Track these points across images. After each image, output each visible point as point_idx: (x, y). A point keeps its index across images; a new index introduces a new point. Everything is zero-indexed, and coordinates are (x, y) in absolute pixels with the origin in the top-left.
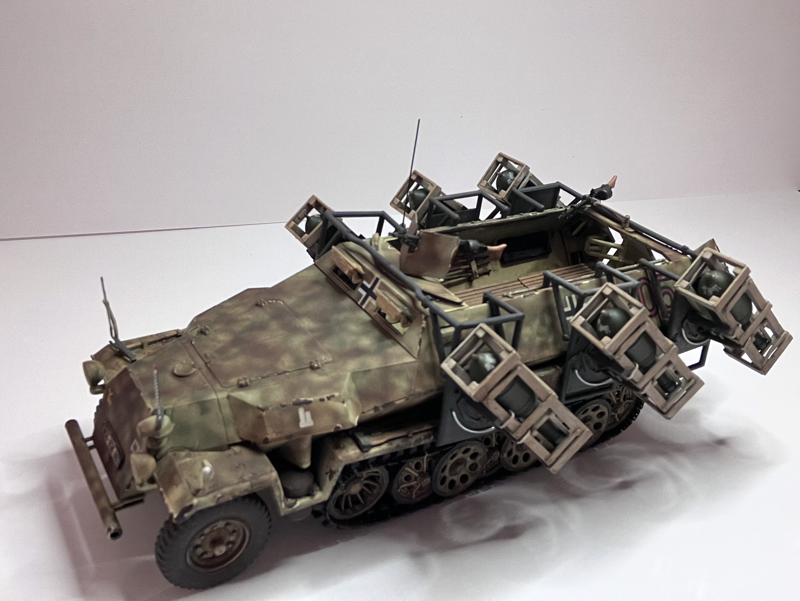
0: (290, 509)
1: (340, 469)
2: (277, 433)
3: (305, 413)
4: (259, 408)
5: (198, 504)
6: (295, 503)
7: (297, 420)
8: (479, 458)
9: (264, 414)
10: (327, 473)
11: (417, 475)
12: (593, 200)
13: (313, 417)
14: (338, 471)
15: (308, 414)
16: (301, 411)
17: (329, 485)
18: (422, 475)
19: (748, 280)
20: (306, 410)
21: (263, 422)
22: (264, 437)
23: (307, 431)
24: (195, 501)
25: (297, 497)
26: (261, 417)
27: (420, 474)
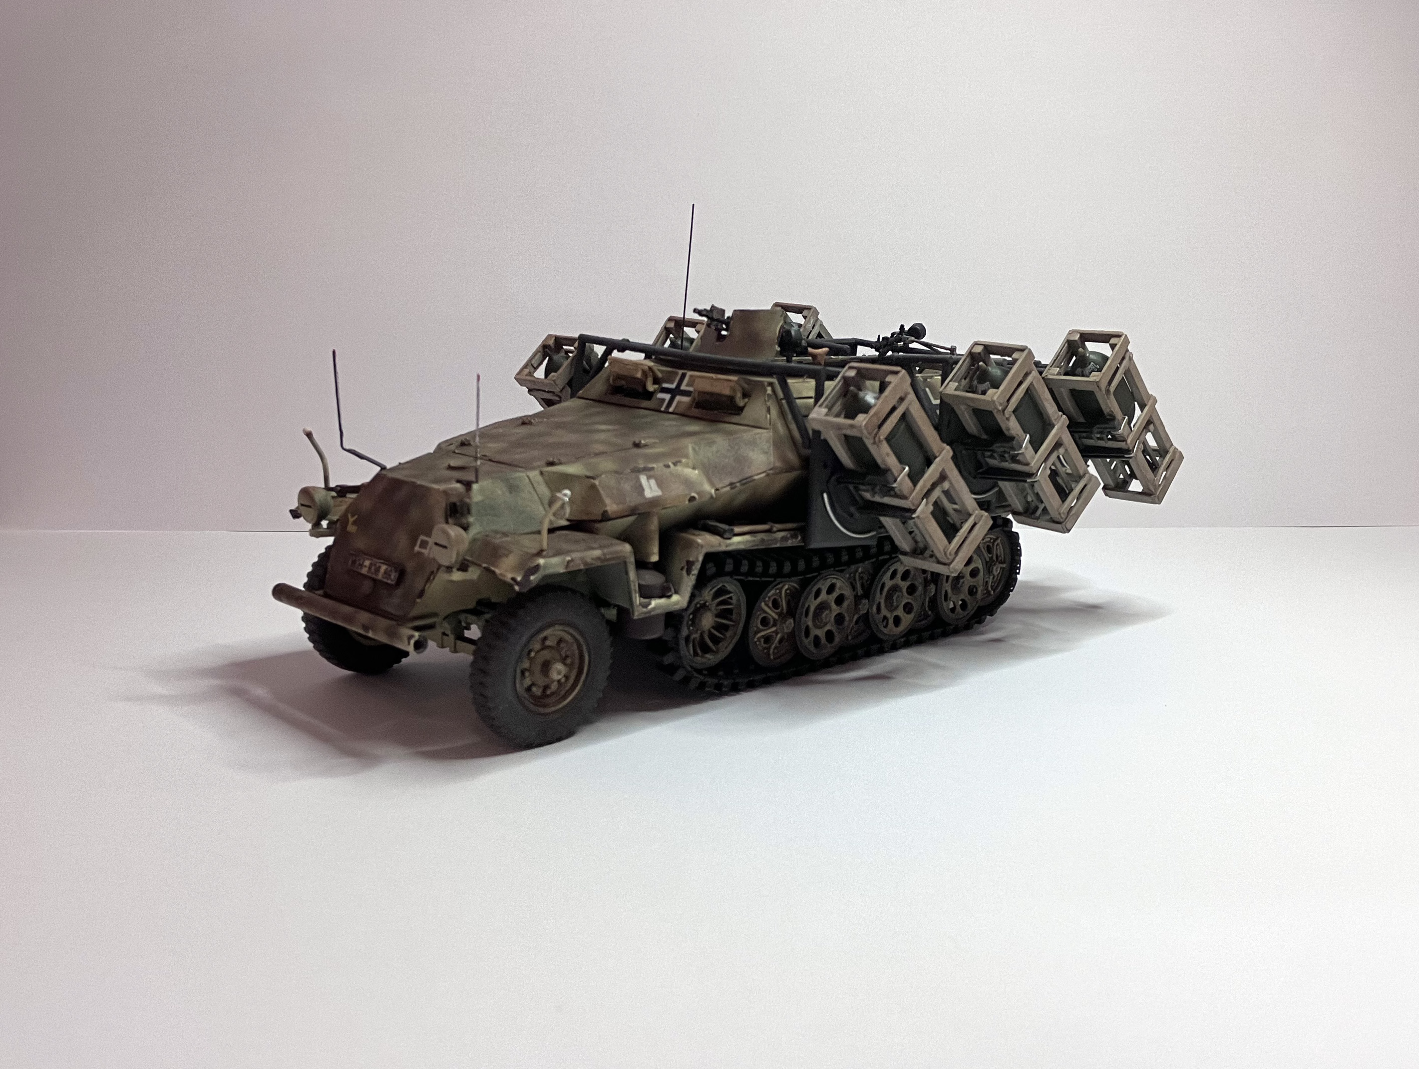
0: (645, 610)
1: (701, 558)
2: (617, 504)
3: (648, 481)
4: (588, 477)
5: (545, 566)
6: (650, 604)
7: (640, 489)
8: (845, 604)
9: (597, 482)
10: (682, 569)
11: (776, 617)
12: (905, 338)
13: (660, 485)
14: (698, 561)
15: (653, 482)
16: (643, 479)
17: (688, 582)
18: (783, 617)
19: (1128, 354)
20: (649, 478)
21: (598, 491)
22: (601, 511)
23: (654, 502)
24: (541, 561)
25: (651, 597)
26: (593, 487)
27: (780, 614)
